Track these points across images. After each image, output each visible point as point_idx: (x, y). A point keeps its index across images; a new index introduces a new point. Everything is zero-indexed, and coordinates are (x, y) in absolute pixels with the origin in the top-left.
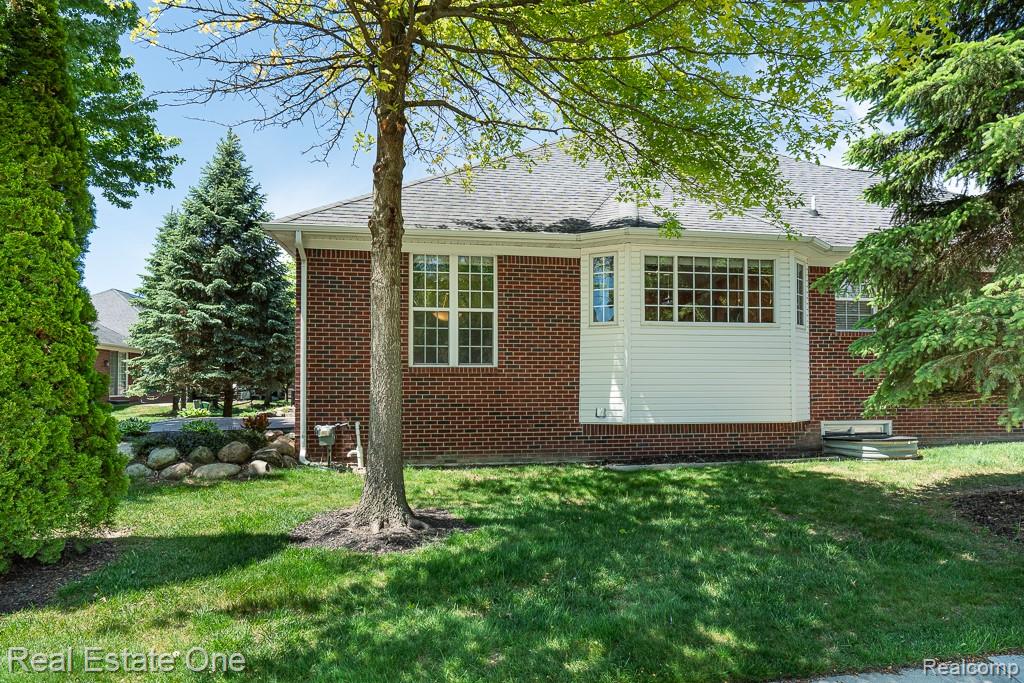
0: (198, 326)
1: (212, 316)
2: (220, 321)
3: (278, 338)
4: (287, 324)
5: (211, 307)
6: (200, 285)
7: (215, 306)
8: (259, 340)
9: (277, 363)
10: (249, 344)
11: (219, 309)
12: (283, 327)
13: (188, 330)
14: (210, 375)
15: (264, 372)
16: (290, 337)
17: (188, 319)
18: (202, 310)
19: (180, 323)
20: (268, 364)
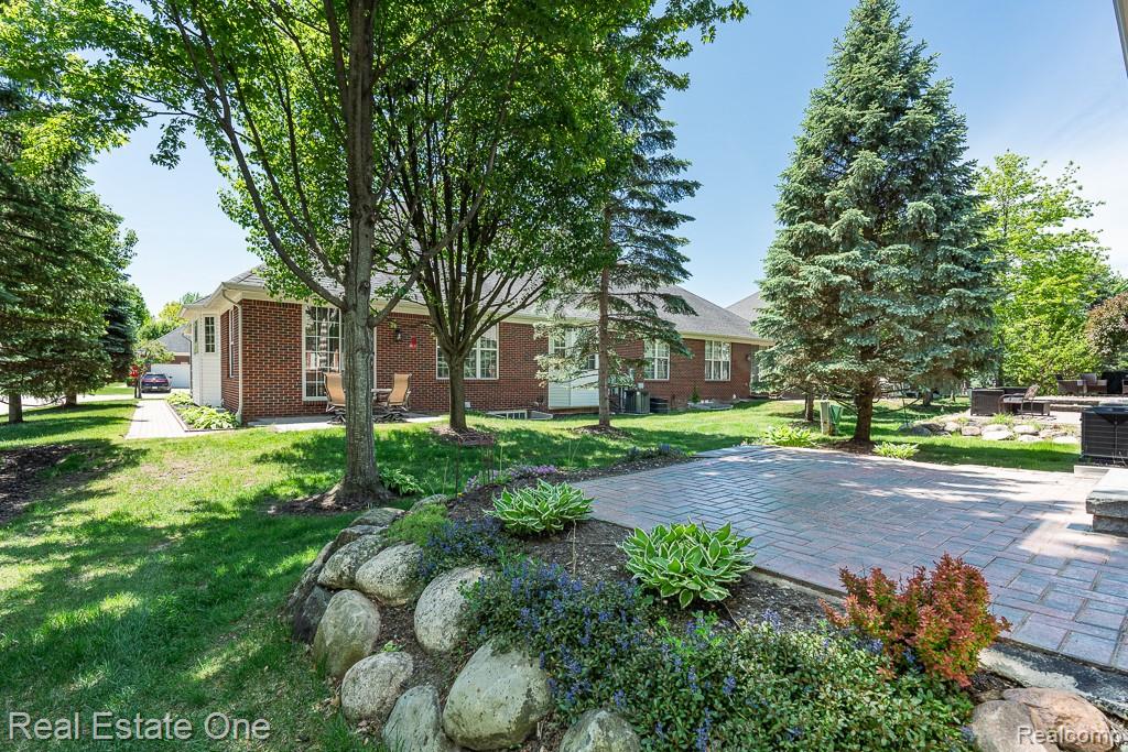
0: (817, 291)
1: (837, 270)
2: (848, 278)
3: (959, 297)
4: (978, 269)
5: (836, 257)
6: (821, 228)
7: (843, 255)
8: (919, 306)
9: (954, 343)
10: (900, 311)
11: (848, 259)
12: (968, 276)
13: (801, 297)
14: (832, 367)
15: (927, 359)
16: (983, 291)
17: (801, 282)
18: (823, 264)
19: (790, 288)
20: (936, 346)
